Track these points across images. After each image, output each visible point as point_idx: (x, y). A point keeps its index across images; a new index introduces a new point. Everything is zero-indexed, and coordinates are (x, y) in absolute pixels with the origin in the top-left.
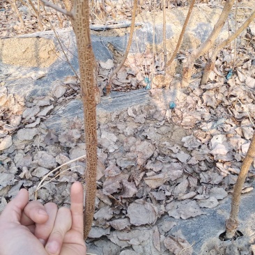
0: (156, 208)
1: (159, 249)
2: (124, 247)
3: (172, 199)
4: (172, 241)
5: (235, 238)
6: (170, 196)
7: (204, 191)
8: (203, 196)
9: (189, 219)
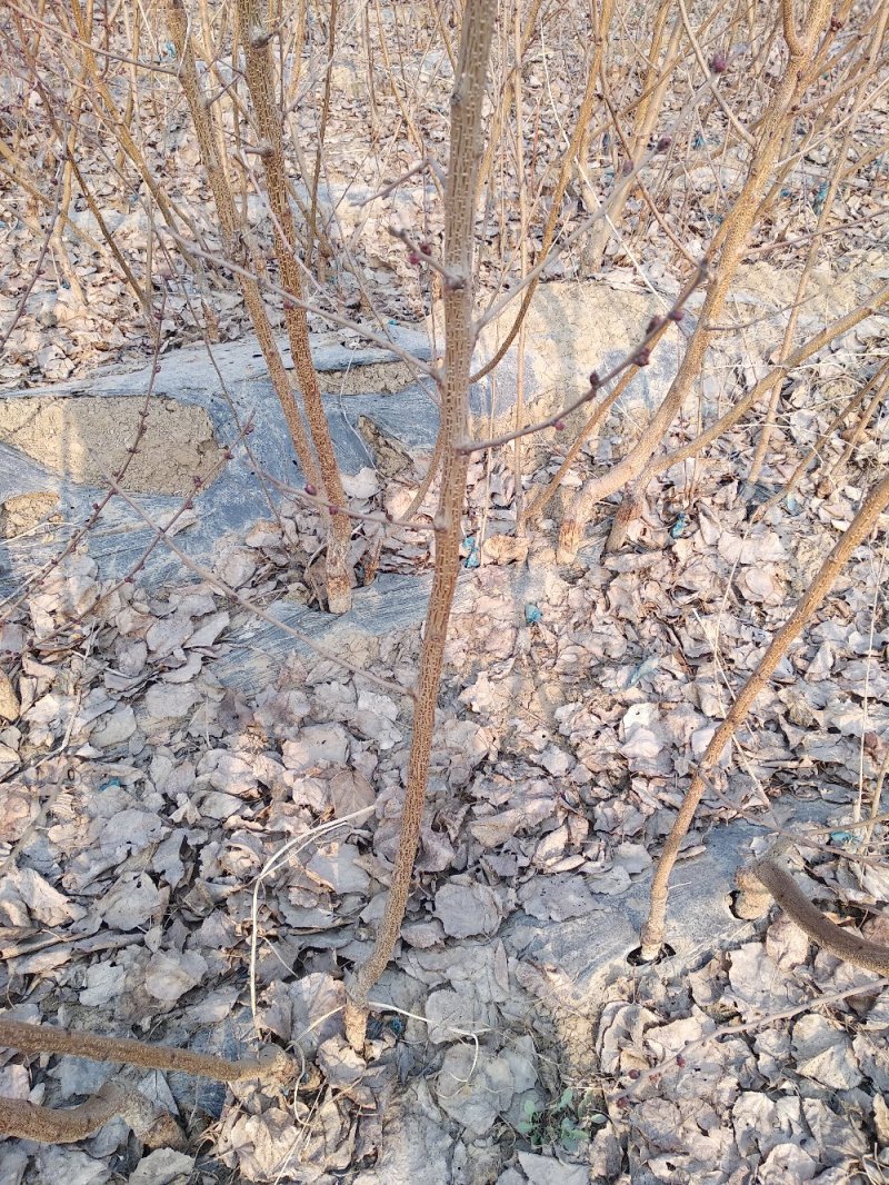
0: (498, 898)
1: (506, 987)
2: (433, 985)
3: (531, 873)
4: (533, 969)
5: (658, 960)
6: (528, 867)
7: (602, 853)
8: (598, 864)
9: (567, 920)
